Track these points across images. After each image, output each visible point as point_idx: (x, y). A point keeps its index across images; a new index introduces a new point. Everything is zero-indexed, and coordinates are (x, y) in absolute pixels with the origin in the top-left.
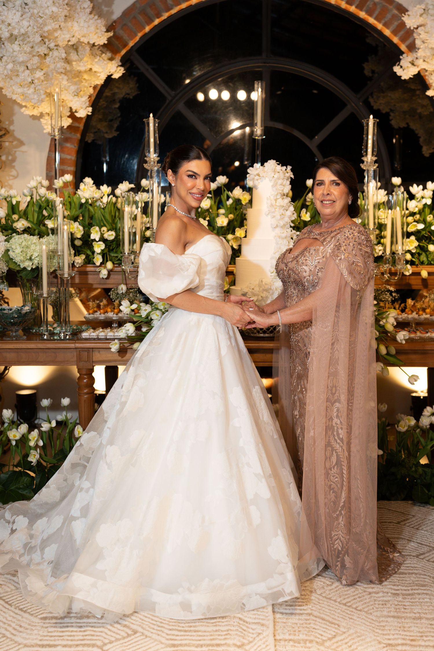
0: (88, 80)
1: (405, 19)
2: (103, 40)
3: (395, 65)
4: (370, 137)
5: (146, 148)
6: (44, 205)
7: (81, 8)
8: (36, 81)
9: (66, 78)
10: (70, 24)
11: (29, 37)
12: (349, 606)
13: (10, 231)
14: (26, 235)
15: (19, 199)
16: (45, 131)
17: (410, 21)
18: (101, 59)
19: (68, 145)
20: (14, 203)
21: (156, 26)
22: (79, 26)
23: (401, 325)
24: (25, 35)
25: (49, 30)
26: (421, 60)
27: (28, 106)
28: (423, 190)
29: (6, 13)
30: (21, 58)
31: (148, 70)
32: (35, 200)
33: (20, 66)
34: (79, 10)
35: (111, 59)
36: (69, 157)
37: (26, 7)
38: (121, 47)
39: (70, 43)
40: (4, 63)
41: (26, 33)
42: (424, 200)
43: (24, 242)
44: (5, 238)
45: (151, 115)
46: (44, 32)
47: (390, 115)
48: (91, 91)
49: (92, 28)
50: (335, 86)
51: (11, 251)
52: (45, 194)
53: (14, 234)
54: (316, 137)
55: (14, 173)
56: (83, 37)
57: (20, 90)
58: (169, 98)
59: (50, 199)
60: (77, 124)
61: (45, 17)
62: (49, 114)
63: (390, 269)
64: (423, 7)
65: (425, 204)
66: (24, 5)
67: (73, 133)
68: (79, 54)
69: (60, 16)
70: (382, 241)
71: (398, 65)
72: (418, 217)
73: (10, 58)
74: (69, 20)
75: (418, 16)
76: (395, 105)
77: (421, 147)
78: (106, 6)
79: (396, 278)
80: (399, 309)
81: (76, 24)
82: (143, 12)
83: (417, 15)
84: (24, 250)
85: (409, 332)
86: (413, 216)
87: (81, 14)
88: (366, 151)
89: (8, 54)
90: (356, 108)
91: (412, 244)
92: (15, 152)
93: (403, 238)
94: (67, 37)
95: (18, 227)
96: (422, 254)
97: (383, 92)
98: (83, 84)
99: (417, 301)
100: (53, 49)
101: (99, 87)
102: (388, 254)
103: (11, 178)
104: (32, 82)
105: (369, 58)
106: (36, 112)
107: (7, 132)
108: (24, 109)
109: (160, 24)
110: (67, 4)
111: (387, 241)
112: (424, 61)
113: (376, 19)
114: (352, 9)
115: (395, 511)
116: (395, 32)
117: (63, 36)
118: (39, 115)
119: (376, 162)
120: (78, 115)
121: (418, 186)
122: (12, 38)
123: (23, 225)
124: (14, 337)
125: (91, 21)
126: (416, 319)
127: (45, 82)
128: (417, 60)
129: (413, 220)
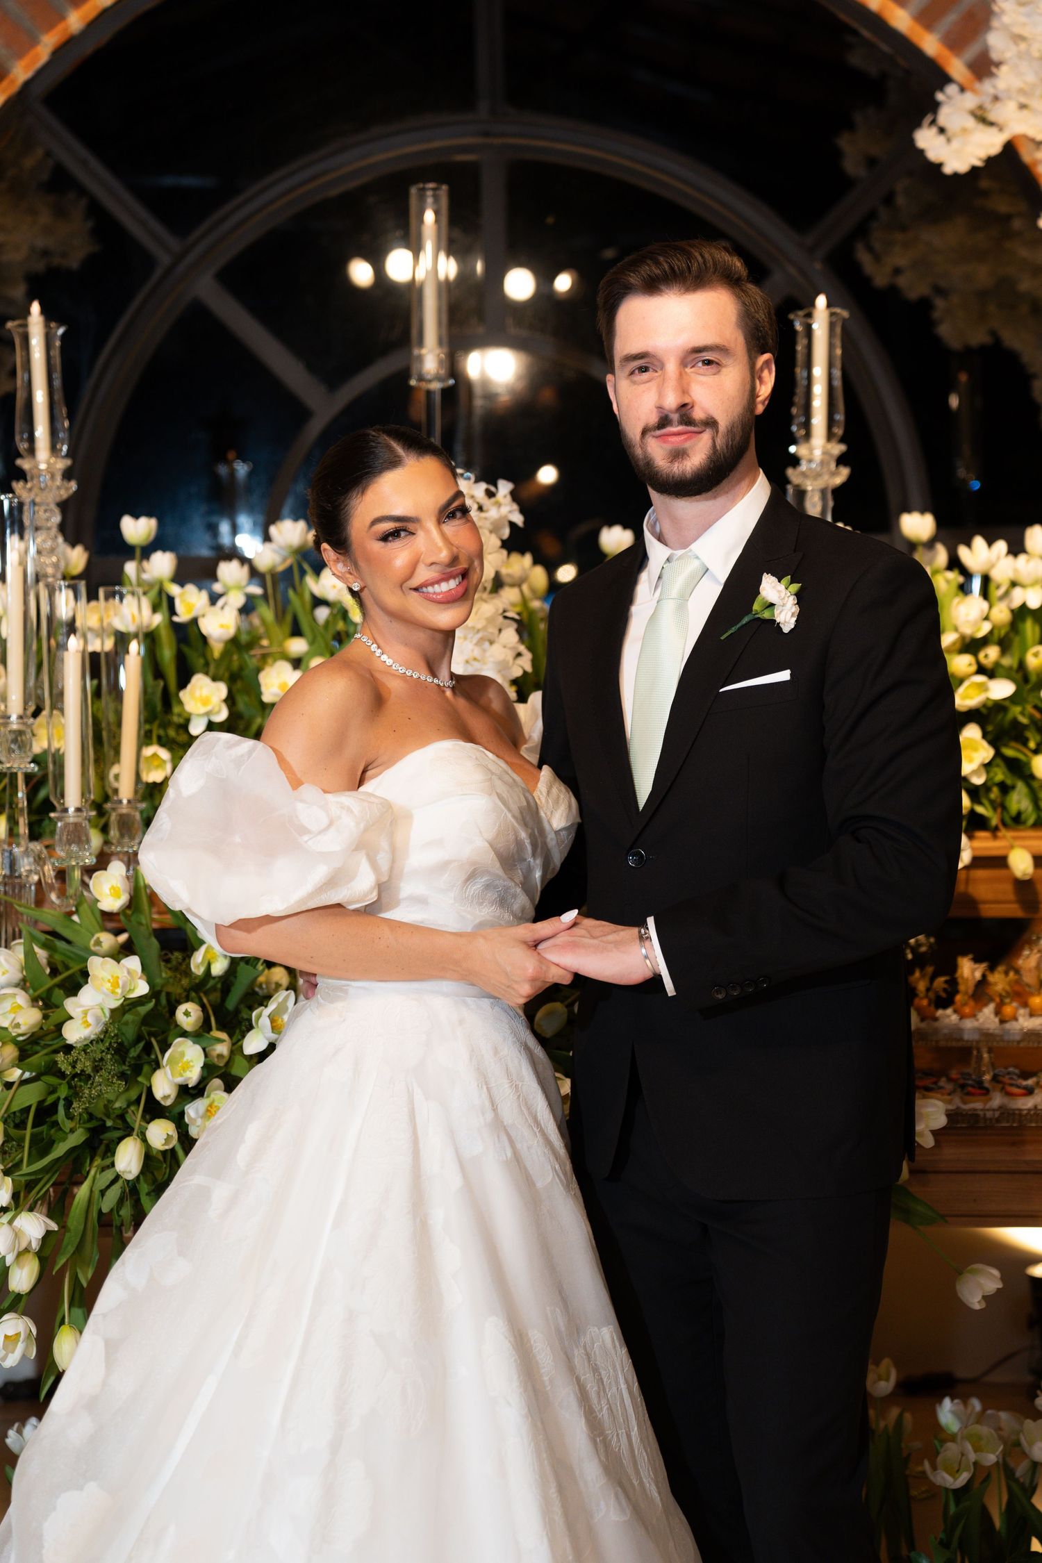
3: (918, 125)
4: (819, 371)
26: (1013, 105)
28: (1014, 556)
42: (1017, 591)
45: (35, 308)
47: (934, 307)
58: (165, 260)
65: (1022, 610)
71: (933, 122)
72: (991, 654)
76: (947, 272)
80: (927, 996)
86: (973, 653)
88: (807, 425)
90: (801, 280)
91: (973, 753)
96: (1013, 787)
97: (904, 229)
99: (992, 968)
105: (858, 118)
112: (1023, 107)
116: (927, 18)
119: (841, 460)
121: (990, 543)
126: (991, 1035)
128: (998, 105)
129: (974, 668)
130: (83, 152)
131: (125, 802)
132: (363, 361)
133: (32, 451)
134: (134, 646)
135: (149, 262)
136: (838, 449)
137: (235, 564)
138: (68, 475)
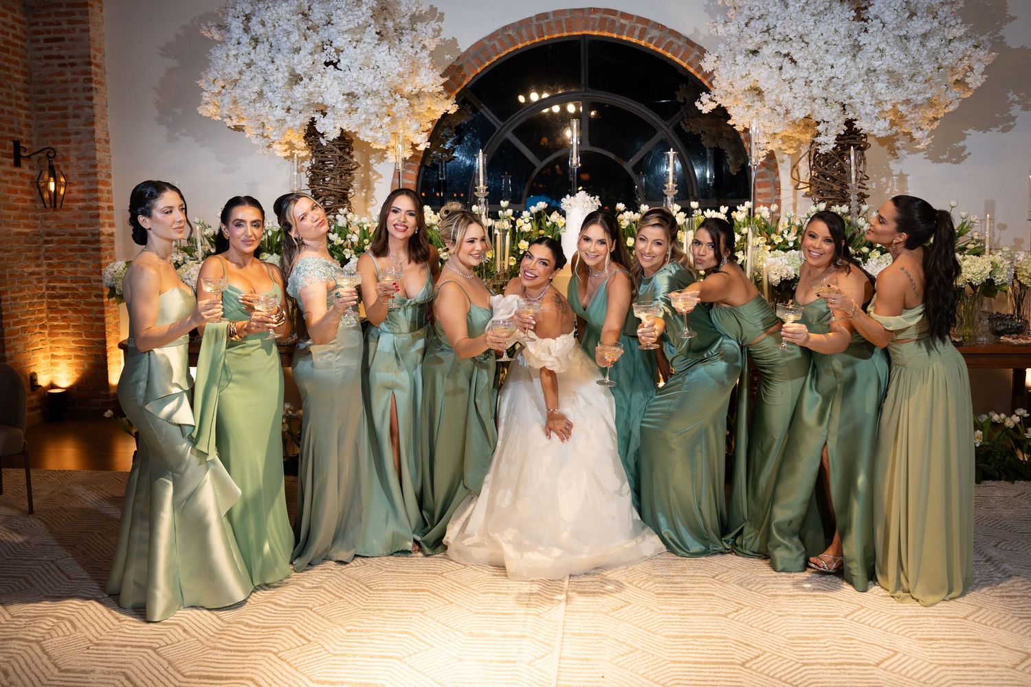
0: (428, 117)
1: (702, 63)
2: (441, 89)
3: (696, 100)
7: (422, 64)
8: (384, 125)
10: (413, 78)
11: (380, 93)
15: (369, 225)
17: (707, 66)
18: (439, 100)
19: (410, 172)
20: (365, 228)
21: (486, 67)
22: (421, 79)
24: (376, 93)
26: (718, 98)
30: (373, 109)
31: (480, 104)
33: (372, 115)
34: (420, 66)
35: (448, 98)
36: (410, 182)
37: (378, 69)
38: (456, 87)
39: (413, 93)
40: (358, 114)
41: (378, 90)
45: (481, 150)
46: (392, 87)
48: (430, 126)
49: (431, 81)
54: (631, 160)
56: (423, 87)
57: (371, 133)
58: (500, 128)
60: (417, 155)
62: (393, 147)
64: (717, 55)
66: (376, 67)
67: (414, 162)
68: (420, 100)
69: (405, 74)
71: (699, 101)
73: (363, 110)
74: (412, 75)
75: (713, 62)
81: (418, 78)
82: (476, 57)
83: (711, 61)
87: (423, 69)
88: (668, 179)
89: (362, 107)
90: (666, 134)
94: (410, 89)
97: (693, 118)
98: (423, 121)
100: (399, 100)
101: (436, 122)
104: (381, 127)
105: (681, 87)
106: (384, 147)
109: (490, 65)
110: (412, 63)
112: (721, 99)
113: (680, 59)
114: (660, 50)
116: (698, 71)
117: (407, 89)
119: (676, 188)
120: (418, 148)
122: (367, 94)
125: (431, 74)
127: (392, 125)
128: (715, 97)
130: (480, 102)
132: (551, 154)
133: (479, 185)
134: (508, 233)
135: (494, 128)
136: (675, 185)
137: (527, 211)
138: (487, 190)
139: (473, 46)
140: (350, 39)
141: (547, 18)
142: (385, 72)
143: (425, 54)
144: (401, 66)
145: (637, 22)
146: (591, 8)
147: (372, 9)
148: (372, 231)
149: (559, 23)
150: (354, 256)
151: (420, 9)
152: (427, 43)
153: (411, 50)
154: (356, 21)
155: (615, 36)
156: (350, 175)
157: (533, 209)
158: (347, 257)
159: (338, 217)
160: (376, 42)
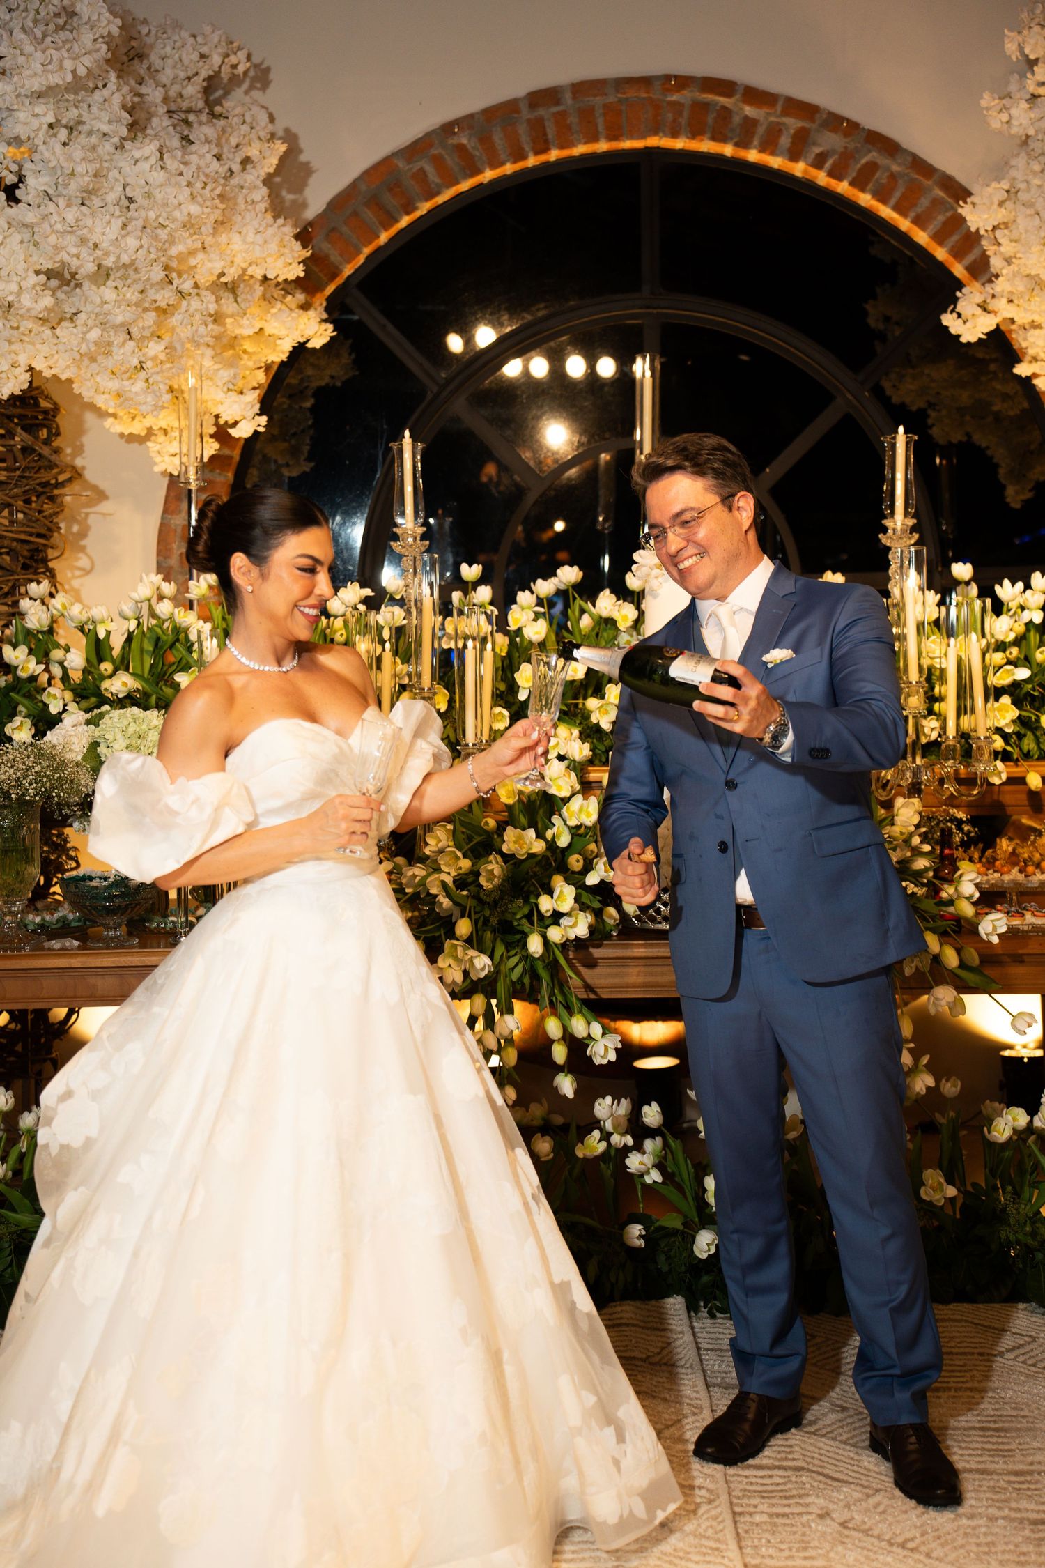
0: (254, 353)
1: (965, 211)
2: (298, 271)
3: (946, 312)
4: (900, 474)
5: (396, 507)
6: (168, 638)
7: (246, 202)
8: (149, 364)
9: (209, 352)
10: (223, 238)
11: (136, 270)
12: (912, 1550)
13: (93, 700)
14: (135, 709)
15: (111, 626)
16: (157, 469)
17: (976, 217)
18: (284, 307)
20: (102, 635)
21: (402, 230)
22: (244, 241)
23: (989, 899)
25: (180, 253)
26: (1004, 301)
27: (121, 413)
28: (1024, 591)
29: (89, 223)
30: (120, 316)
31: (384, 326)
32: (145, 629)
33: (116, 332)
34: (243, 206)
35: (305, 307)
37: (132, 206)
38: (325, 279)
39: (223, 279)
40: (79, 328)
41: (133, 263)
42: (1026, 612)
43: (132, 724)
44: (88, 716)
46: (170, 258)
47: (928, 416)
48: (261, 378)
49: (273, 246)
50: (808, 357)
51: (102, 745)
52: (172, 614)
53: (106, 708)
54: (768, 470)
55: (83, 562)
56: (250, 265)
57: (113, 385)
58: (435, 389)
59: (184, 625)
60: (227, 452)
61: (171, 225)
62: (165, 430)
63: (956, 771)
64: (1006, 187)
65: (1029, 624)
66: (126, 203)
67: (218, 471)
68: (239, 299)
69: (205, 224)
70: (936, 706)
71: (952, 312)
72: (1015, 651)
73: (93, 316)
74: (221, 229)
75: (995, 206)
76: (938, 393)
77: (1003, 487)
78: (289, 192)
79: (975, 792)
80: (980, 861)
81: (236, 238)
82: (374, 201)
83: (992, 204)
84: (133, 743)
85: (1008, 913)
86: (1004, 651)
87: (248, 216)
88: (892, 506)
89: (89, 308)
90: (855, 402)
91: (1005, 713)
92: (87, 514)
93: (986, 700)
94: (218, 266)
95: (113, 690)
96: (1025, 735)
98: (242, 362)
99: (1020, 844)
100: (190, 294)
101: (275, 367)
102: (951, 737)
103: (78, 573)
104: (141, 367)
105: (879, 291)
106: (137, 428)
107: (77, 474)
108: (111, 420)
109: (410, 225)
110: (221, 196)
111: (949, 707)
112: (1011, 301)
113: (896, 208)
114: (843, 187)
115: (990, 1327)
116: (939, 238)
117: (209, 265)
118: (143, 433)
119: (913, 529)
120: (234, 433)
121: (1013, 585)
122: (102, 274)
123: (125, 684)
124: (112, 939)
125: (270, 231)
126: (1020, 884)
127: (168, 365)
128: (995, 301)
129: (1005, 661)
130: (384, 321)
131: (470, 745)
133: (403, 521)
137: (527, 592)
139: (367, 173)
140: (50, 119)
141: (558, 102)
142: (152, 215)
143: (254, 177)
144: (193, 197)
145: (785, 113)
146: (668, 77)
147: (108, 39)
148: (117, 642)
149: (587, 115)
150: (72, 707)
151: (233, 59)
152: (253, 152)
153: (215, 165)
154: (68, 64)
155: (728, 150)
156: (52, 499)
157: (544, 587)
158: (54, 710)
159: (25, 604)
160: (124, 132)
